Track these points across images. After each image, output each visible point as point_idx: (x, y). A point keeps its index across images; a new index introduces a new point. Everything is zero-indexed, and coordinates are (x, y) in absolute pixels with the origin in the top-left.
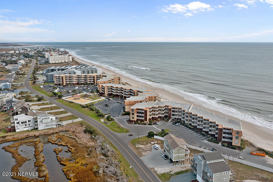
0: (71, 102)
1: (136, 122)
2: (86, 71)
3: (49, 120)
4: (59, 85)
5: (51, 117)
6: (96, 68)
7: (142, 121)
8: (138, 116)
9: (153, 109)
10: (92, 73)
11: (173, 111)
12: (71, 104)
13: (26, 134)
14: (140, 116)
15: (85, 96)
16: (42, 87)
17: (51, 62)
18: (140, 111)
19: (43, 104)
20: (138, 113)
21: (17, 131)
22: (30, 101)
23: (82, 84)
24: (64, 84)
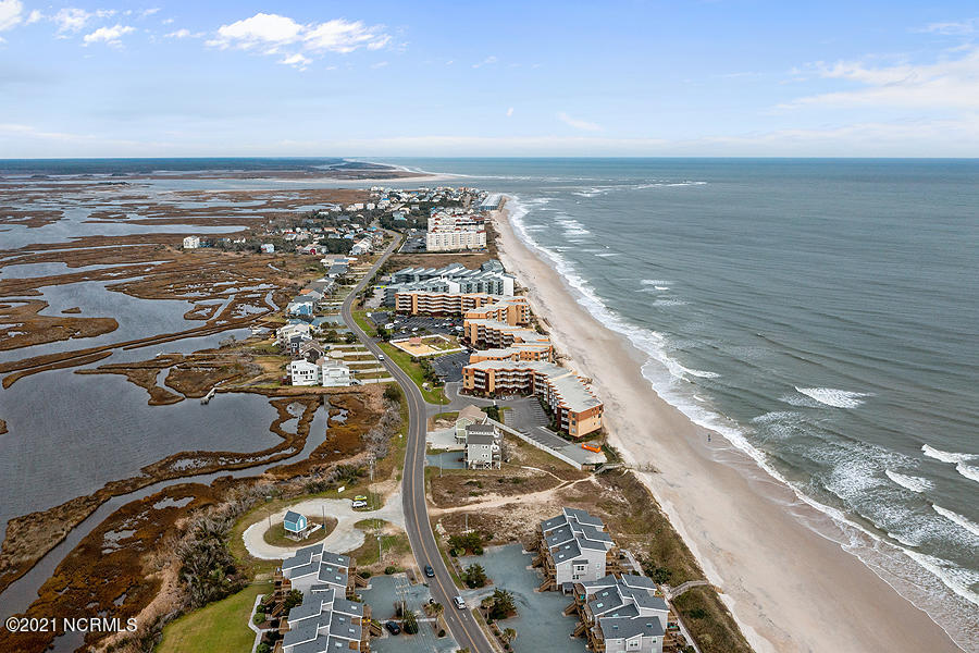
0: (400, 350)
1: (471, 392)
2: (484, 282)
3: (339, 374)
4: (404, 313)
5: (343, 369)
6: (502, 278)
7: (479, 390)
8: (476, 382)
9: (503, 374)
10: (490, 292)
11: (537, 380)
12: (398, 354)
13: (303, 390)
14: (479, 383)
15: (435, 341)
16: (369, 315)
17: (429, 248)
18: (479, 374)
19: (353, 349)
20: (476, 376)
21: (294, 384)
22: (335, 342)
23: (449, 314)
24: (414, 313)
